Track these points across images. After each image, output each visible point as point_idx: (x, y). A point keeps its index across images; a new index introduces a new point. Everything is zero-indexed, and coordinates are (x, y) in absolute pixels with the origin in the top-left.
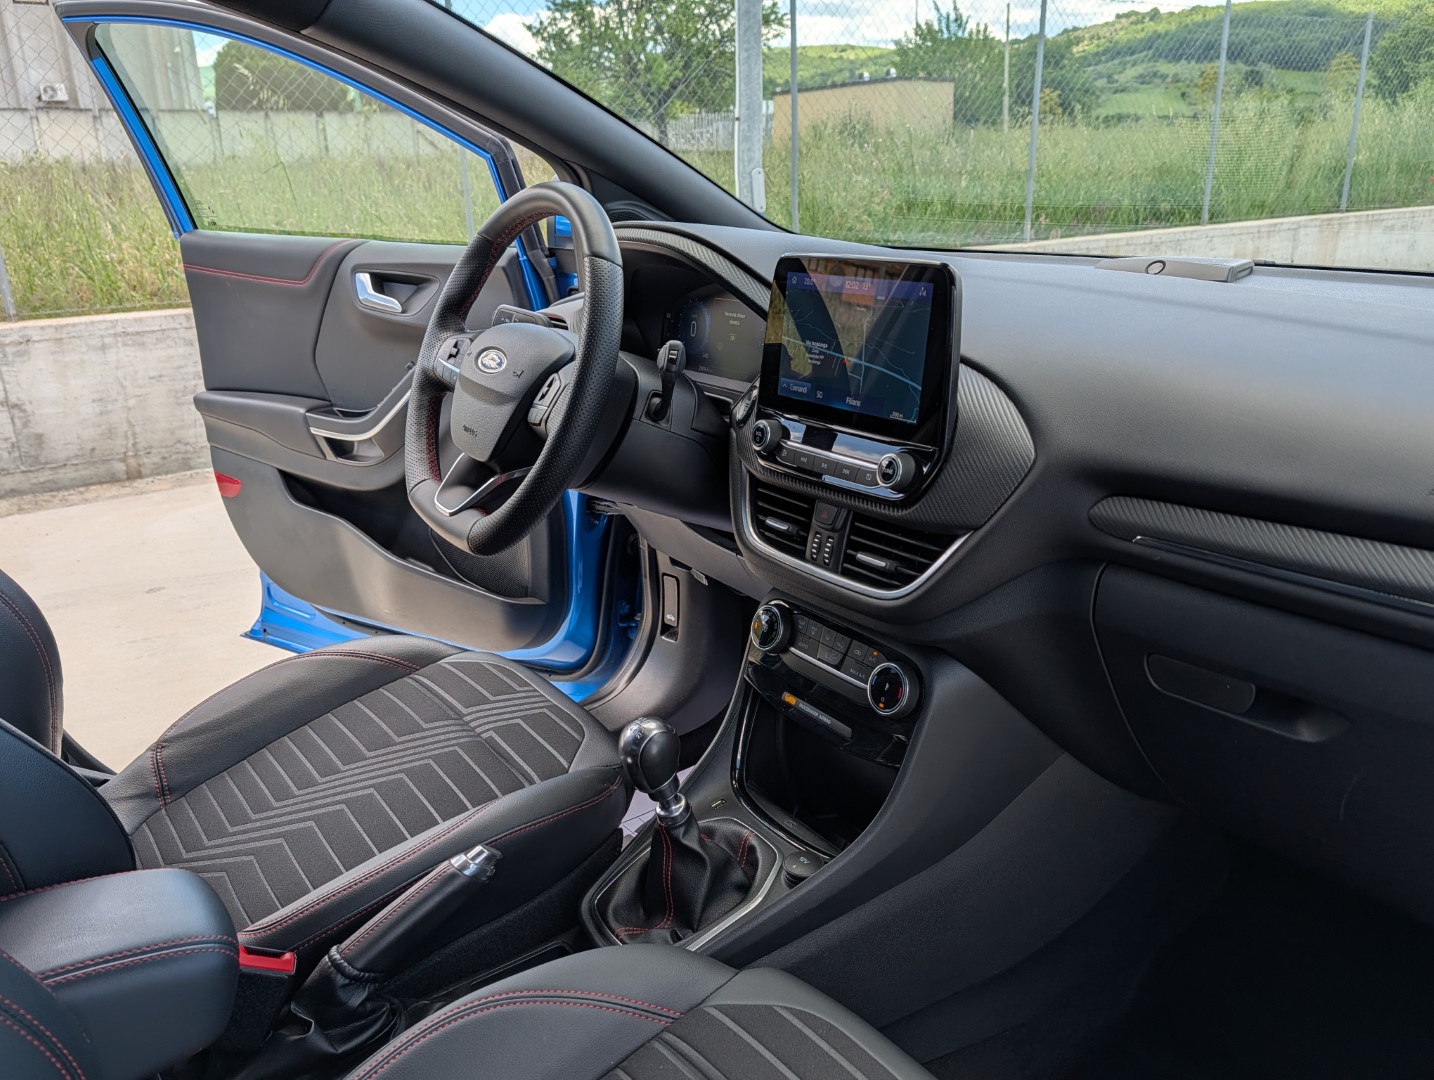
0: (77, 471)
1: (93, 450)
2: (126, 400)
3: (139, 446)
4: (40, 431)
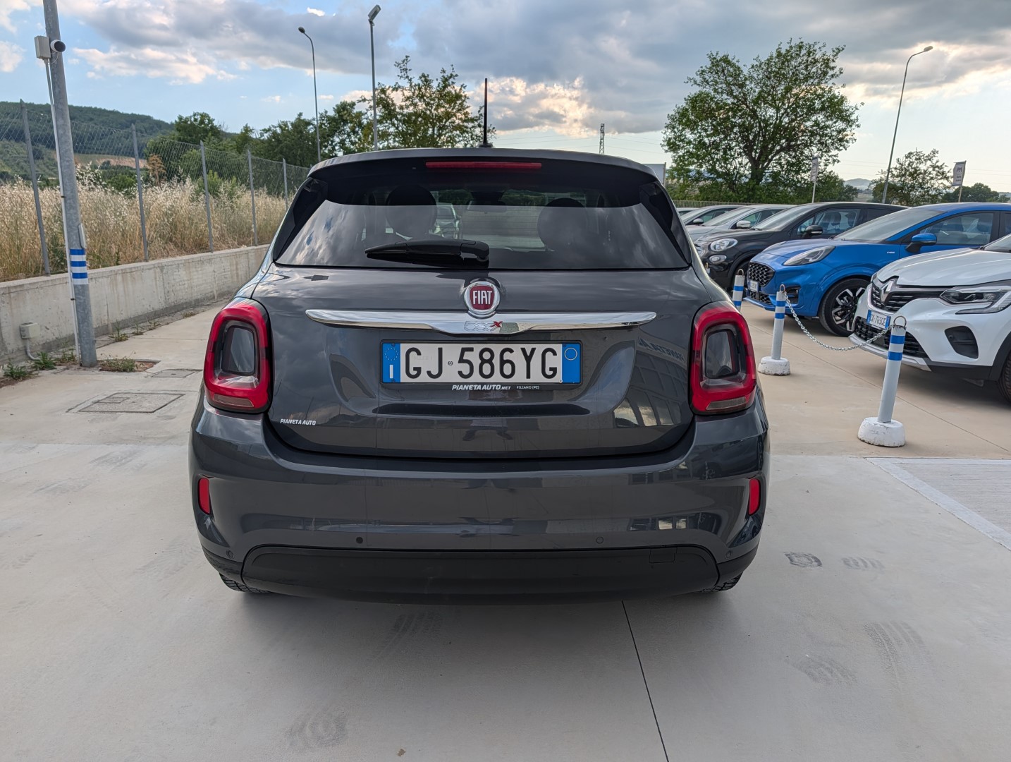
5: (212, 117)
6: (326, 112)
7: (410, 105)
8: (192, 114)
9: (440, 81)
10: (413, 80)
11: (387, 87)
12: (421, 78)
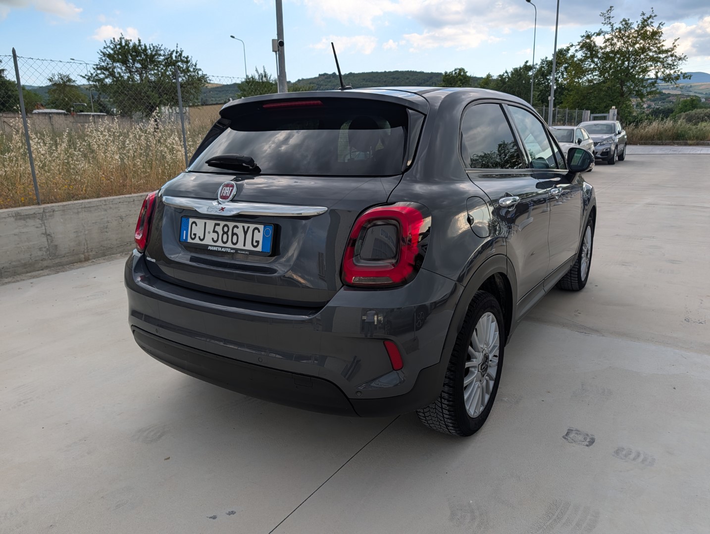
0: (68, 258)
2: (85, 231)
3: (89, 248)
5: (466, 70)
6: (546, 58)
7: (609, 45)
8: (454, 69)
9: (640, 22)
10: (614, 25)
11: (593, 34)
12: (621, 22)
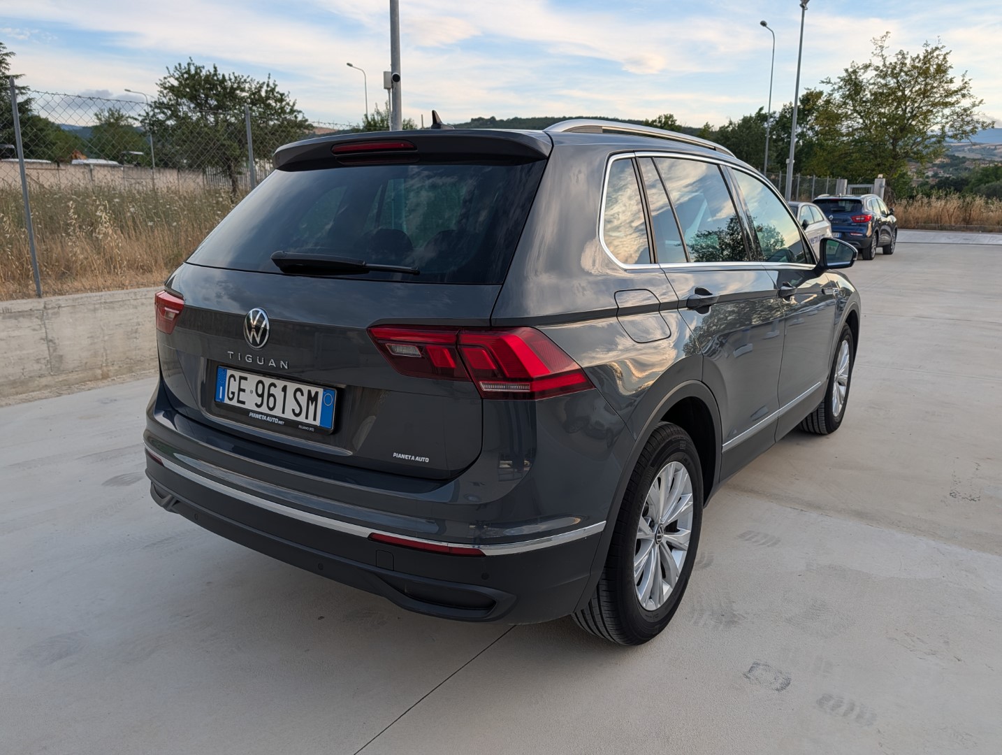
0: (78, 374)
1: (86, 363)
2: (104, 337)
3: (108, 361)
4: (61, 353)
5: (675, 118)
6: (791, 104)
8: (658, 116)
10: (887, 59)
11: (859, 68)
12: (898, 55)
